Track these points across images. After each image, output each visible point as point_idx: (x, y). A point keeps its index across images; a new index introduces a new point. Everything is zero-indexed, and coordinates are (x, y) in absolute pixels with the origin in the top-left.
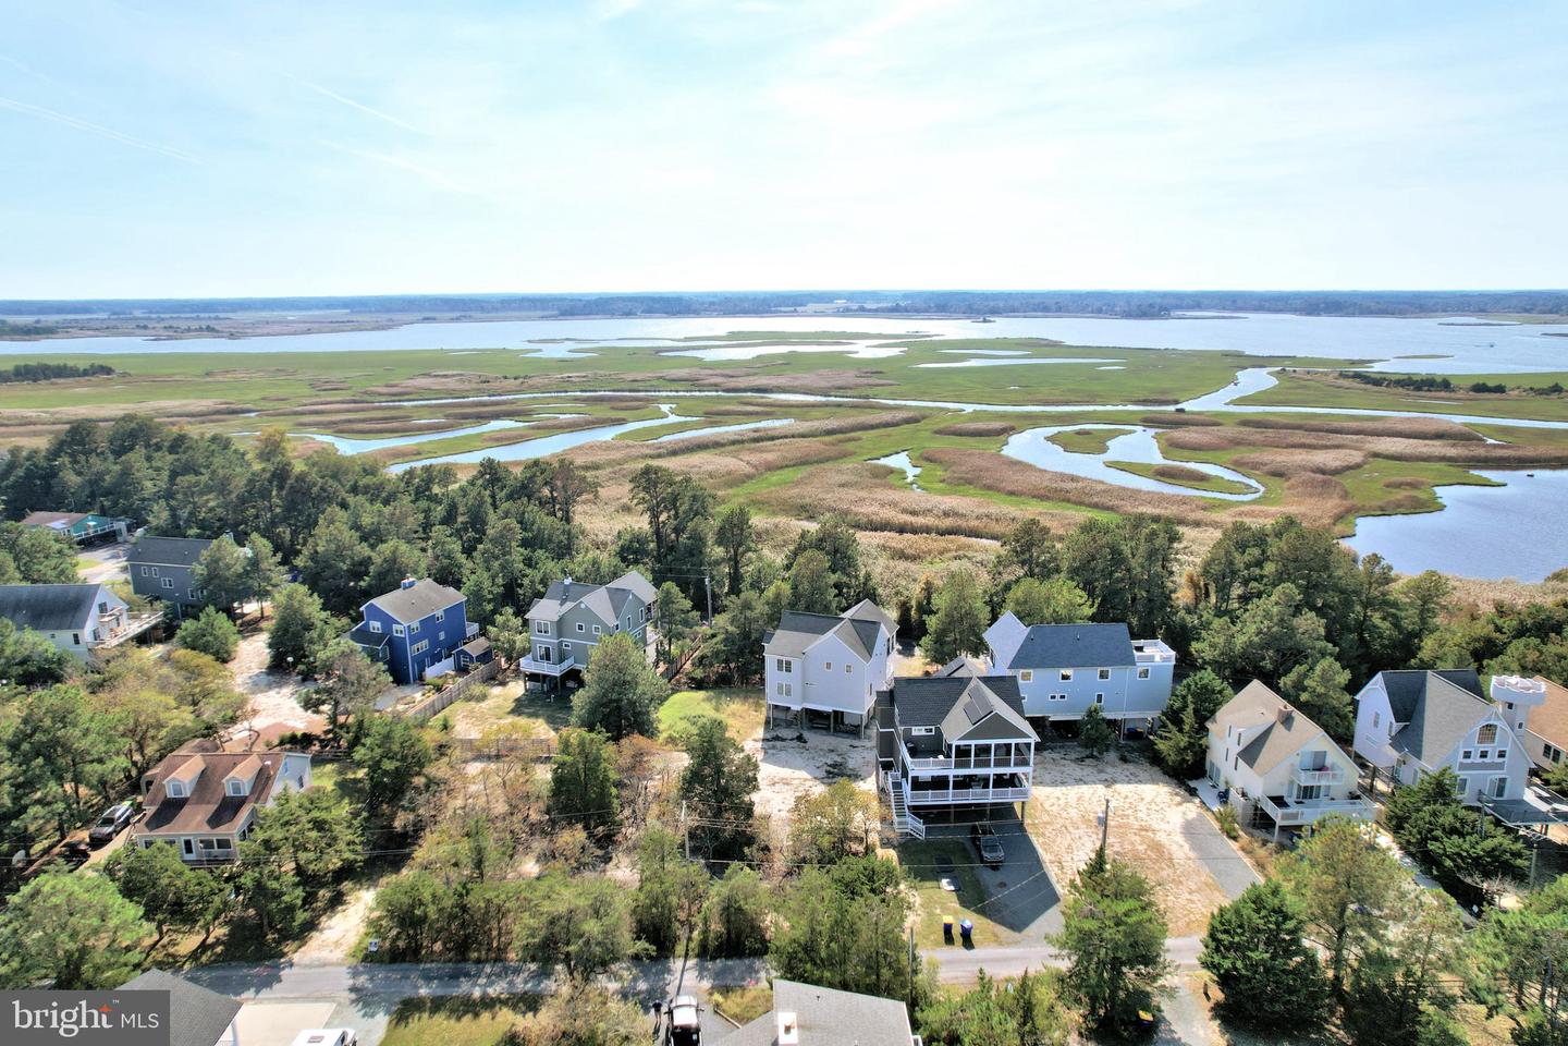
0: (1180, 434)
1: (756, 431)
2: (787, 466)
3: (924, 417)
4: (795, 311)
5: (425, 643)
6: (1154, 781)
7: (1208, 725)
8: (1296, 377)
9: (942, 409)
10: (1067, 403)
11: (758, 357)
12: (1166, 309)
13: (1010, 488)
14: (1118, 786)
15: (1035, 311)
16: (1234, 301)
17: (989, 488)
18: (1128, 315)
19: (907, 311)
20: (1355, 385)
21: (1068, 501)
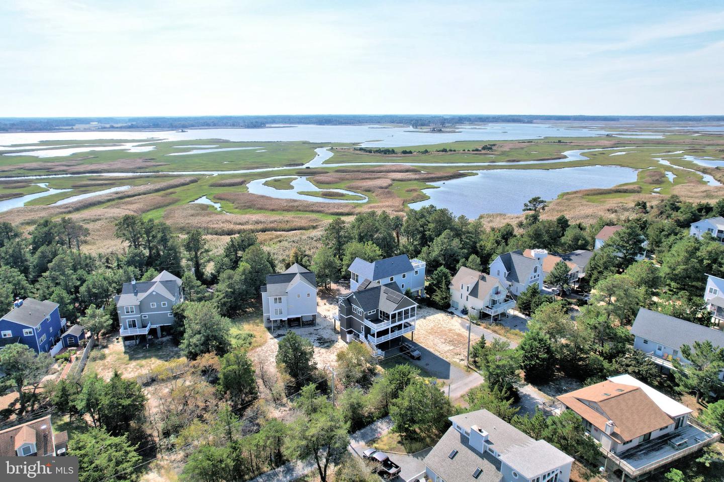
0: (318, 178)
1: (117, 193)
2: (151, 210)
3: (199, 179)
4: (72, 129)
5: (44, 335)
6: (438, 313)
7: (450, 287)
8: (340, 151)
9: (203, 175)
10: (257, 168)
11: (73, 154)
12: (264, 124)
13: (272, 208)
14: (427, 318)
15: (203, 126)
16: (289, 120)
17: (261, 209)
18: (248, 127)
19: (138, 128)
20: (362, 153)
21: (300, 211)
